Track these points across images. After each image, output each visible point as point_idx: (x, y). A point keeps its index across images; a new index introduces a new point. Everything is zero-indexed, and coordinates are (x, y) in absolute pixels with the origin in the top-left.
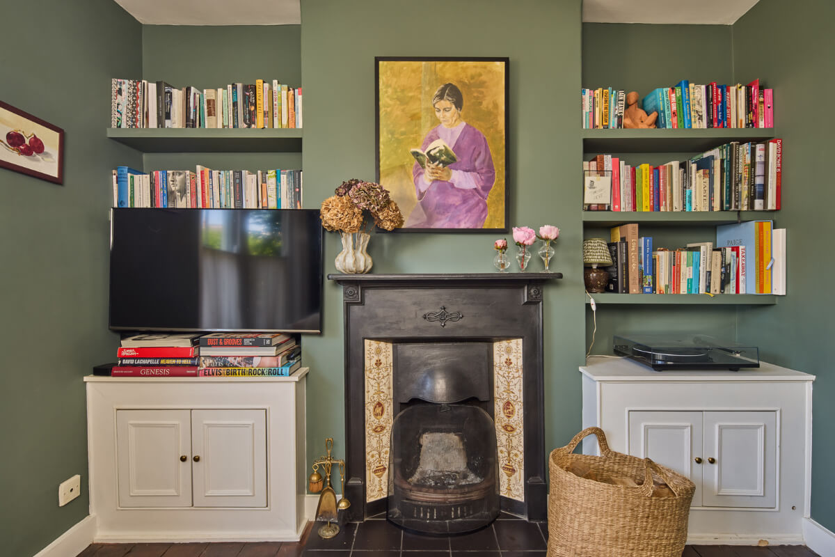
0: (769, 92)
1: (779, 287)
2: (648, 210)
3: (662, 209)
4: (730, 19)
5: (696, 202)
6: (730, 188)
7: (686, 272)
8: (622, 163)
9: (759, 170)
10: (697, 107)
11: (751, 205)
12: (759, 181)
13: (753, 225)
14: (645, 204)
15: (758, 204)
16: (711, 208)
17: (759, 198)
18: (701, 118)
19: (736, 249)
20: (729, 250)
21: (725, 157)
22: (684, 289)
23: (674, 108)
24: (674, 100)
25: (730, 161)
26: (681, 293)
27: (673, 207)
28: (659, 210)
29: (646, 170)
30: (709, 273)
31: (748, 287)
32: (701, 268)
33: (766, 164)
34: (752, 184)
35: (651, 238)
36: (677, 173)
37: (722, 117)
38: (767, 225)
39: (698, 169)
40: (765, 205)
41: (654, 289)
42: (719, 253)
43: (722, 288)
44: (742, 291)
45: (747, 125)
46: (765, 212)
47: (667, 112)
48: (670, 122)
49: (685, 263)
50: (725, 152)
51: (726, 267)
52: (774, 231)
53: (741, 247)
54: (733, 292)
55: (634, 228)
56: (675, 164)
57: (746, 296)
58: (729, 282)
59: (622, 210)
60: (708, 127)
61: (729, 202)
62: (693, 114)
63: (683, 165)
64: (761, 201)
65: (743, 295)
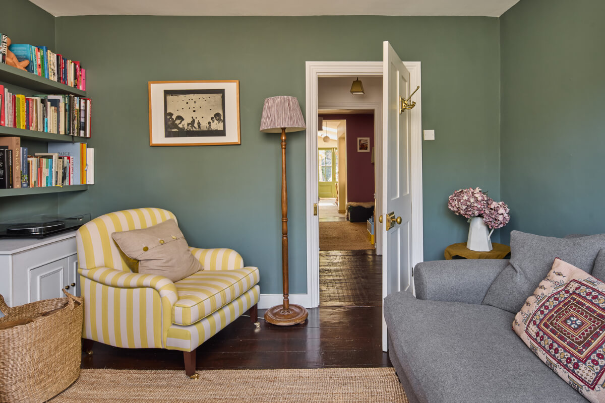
0: (84, 71)
1: (90, 180)
2: (24, 128)
3: (31, 128)
4: (56, 13)
5: (50, 127)
6: (69, 121)
7: (45, 172)
8: (6, 90)
9: (82, 114)
10: (52, 67)
11: (79, 133)
12: (82, 120)
13: (78, 145)
14: (22, 124)
15: (82, 132)
16: (58, 132)
17: (83, 130)
18: (54, 74)
19: (69, 158)
20: (66, 158)
21: (67, 102)
22: (44, 184)
23: (39, 62)
24: (39, 56)
25: (70, 106)
26: (43, 186)
27: (37, 128)
28: (29, 129)
29: (23, 99)
30: (57, 172)
31: (75, 180)
32: (53, 170)
33: (85, 111)
34: (79, 122)
35: (27, 148)
36: (40, 105)
37: (65, 77)
38: (85, 145)
39: (52, 105)
40: (85, 134)
41: (28, 184)
42: (61, 160)
43: (63, 182)
44: (71, 184)
45: (75, 86)
46: (85, 138)
47: (35, 64)
48: (37, 71)
49: (45, 166)
50: (67, 99)
51: (64, 169)
52: (88, 149)
53: (71, 157)
54: (67, 184)
55: (17, 140)
56: (39, 99)
57: (73, 186)
58: (66, 178)
59: (6, 126)
60: (58, 81)
61: (69, 130)
62: (50, 70)
63: (43, 101)
64: (83, 132)
65: (72, 186)
